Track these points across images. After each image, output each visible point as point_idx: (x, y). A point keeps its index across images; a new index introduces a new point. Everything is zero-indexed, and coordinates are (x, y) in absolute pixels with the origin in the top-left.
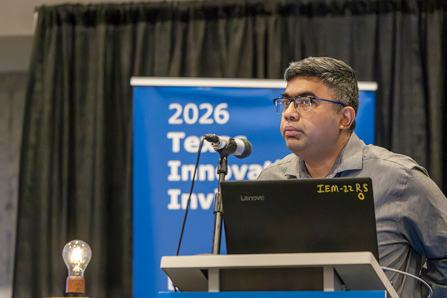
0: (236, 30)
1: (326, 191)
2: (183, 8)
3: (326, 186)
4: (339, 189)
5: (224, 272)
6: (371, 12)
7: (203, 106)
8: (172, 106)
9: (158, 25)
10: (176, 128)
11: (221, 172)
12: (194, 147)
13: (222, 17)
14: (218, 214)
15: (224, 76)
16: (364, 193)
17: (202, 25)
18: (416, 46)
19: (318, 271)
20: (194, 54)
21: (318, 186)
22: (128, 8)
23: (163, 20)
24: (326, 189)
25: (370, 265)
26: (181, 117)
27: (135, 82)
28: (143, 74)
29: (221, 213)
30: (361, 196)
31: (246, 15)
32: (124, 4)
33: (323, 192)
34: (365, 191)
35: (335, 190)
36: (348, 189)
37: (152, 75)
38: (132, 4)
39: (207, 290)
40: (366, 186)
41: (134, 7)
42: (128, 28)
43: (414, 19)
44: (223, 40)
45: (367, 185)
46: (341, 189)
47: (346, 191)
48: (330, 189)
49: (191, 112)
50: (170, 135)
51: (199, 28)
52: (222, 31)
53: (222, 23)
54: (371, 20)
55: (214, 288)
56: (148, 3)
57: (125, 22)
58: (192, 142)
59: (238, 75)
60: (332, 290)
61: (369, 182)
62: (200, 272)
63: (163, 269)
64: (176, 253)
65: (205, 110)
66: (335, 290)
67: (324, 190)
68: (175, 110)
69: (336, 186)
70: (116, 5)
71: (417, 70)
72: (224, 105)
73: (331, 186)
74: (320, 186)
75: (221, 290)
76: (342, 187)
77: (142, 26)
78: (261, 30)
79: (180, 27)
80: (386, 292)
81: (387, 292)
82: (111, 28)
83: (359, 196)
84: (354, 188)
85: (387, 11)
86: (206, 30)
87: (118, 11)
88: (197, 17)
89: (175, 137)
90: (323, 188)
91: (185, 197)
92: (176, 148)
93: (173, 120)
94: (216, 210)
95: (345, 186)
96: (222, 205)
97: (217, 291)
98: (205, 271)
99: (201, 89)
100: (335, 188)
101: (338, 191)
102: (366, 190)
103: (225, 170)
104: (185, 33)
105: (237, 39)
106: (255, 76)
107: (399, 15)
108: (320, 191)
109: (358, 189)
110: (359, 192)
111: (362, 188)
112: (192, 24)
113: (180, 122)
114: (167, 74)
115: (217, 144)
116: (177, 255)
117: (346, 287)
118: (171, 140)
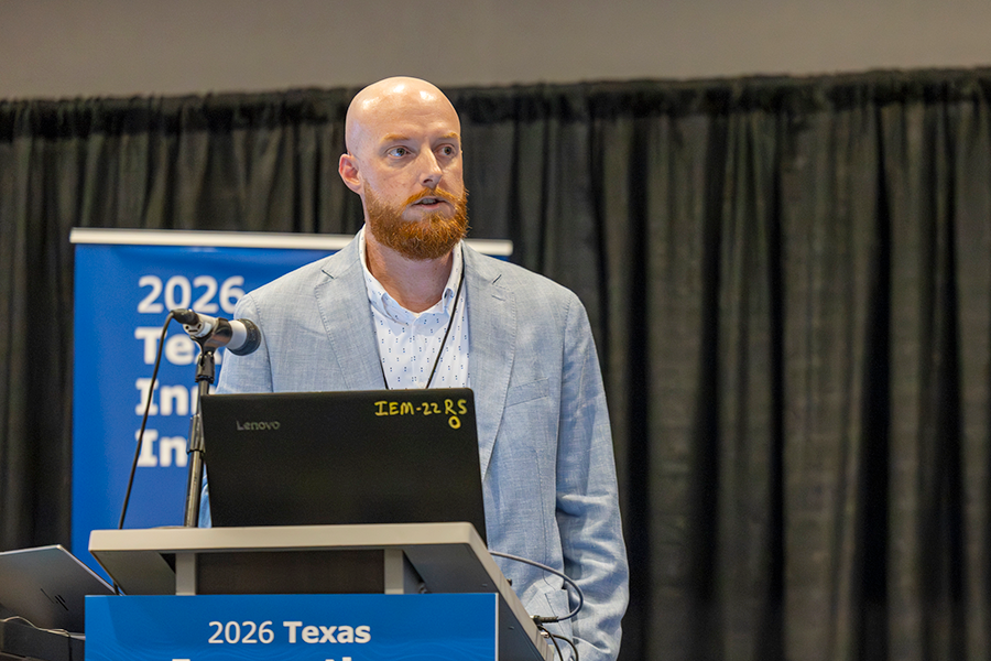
0: (263, 151)
1: (392, 413)
2: (168, 110)
3: (391, 404)
4: (415, 410)
5: (204, 559)
6: (503, 119)
7: (199, 281)
8: (144, 281)
9: (125, 139)
10: (150, 320)
11: (202, 379)
12: (182, 354)
13: (240, 127)
14: (196, 454)
15: (241, 227)
16: (459, 416)
17: (202, 140)
18: (584, 180)
19: (373, 557)
20: (188, 192)
21: (376, 404)
22: (70, 108)
23: (134, 131)
24: (392, 408)
25: (467, 546)
26: (161, 299)
27: (78, 236)
28: (97, 223)
29: (201, 452)
30: (454, 422)
31: (284, 124)
32: (63, 101)
33: (386, 413)
34: (461, 412)
35: (407, 411)
36: (431, 408)
37: (114, 225)
38: (78, 100)
39: (174, 592)
40: (463, 404)
41: (81, 106)
42: (72, 144)
43: (581, 131)
44: (241, 169)
45: (464, 402)
46: (419, 409)
47: (426, 413)
48: (399, 409)
49: (178, 290)
50: (140, 333)
51: (198, 145)
52: (238, 152)
53: (239, 136)
54: (505, 131)
55: (186, 589)
56: (110, 99)
57: (66, 134)
58: (180, 345)
59: (267, 227)
60: (400, 592)
61: (467, 395)
62: (161, 558)
63: (92, 552)
64: (119, 525)
65: (204, 289)
66: (405, 591)
67: (388, 411)
68: (149, 288)
69: (409, 404)
70: (50, 102)
71: (585, 221)
72: (238, 280)
73: (400, 404)
74: (381, 403)
75: (199, 591)
76: (420, 406)
77: (96, 142)
78: (309, 149)
79: (164, 143)
80: (497, 594)
81: (501, 596)
82: (41, 144)
83: (450, 422)
84: (442, 407)
85: (532, 117)
86: (210, 150)
87: (54, 114)
88: (195, 125)
89: (150, 336)
90: (386, 408)
91: (166, 445)
92: (150, 356)
93: (145, 306)
94: (192, 448)
95: (425, 404)
96: (202, 439)
97: (192, 593)
98: (170, 557)
99: (196, 250)
100: (407, 407)
101: (412, 413)
102: (464, 411)
103: (210, 375)
104: (174, 154)
105: (265, 165)
106: (297, 228)
107: (554, 124)
108: (380, 414)
109: (448, 409)
110: (451, 415)
111: (456, 408)
112: (184, 137)
113: (158, 309)
114: (141, 225)
115: (196, 328)
116: (121, 528)
117: (426, 587)
118: (142, 342)
